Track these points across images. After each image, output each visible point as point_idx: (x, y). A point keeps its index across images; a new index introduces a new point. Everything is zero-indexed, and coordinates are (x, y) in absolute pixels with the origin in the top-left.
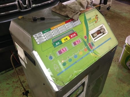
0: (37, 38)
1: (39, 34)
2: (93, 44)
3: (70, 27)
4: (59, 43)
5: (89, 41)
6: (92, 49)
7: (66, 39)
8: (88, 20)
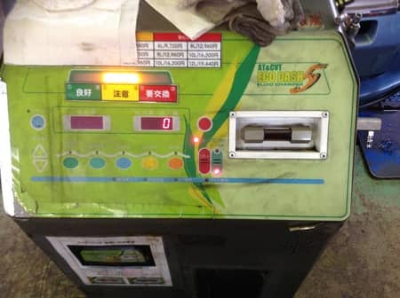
2: (218, 161)
3: (163, 61)
4: (90, 93)
5: (209, 144)
6: (201, 174)
7: (122, 95)
8: (260, 66)
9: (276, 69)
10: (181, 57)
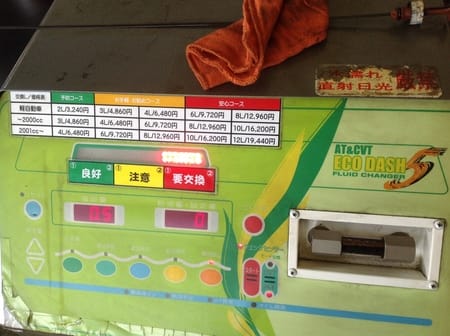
0: (21, 108)
1: (34, 97)
3: (197, 135)
4: (99, 174)
5: (259, 253)
6: (247, 296)
7: (140, 179)
8: (338, 146)
9: (363, 153)
10: (223, 131)
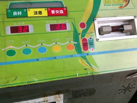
2: (92, 44)
4: (21, 13)
5: (86, 35)
6: (84, 51)
7: (38, 13)
